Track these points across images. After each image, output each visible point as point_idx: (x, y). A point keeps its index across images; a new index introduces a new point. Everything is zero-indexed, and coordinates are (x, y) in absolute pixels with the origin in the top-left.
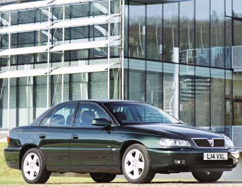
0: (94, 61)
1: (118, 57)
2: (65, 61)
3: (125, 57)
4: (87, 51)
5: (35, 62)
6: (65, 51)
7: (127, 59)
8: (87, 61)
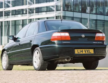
0: (50, 12)
1: (60, 10)
2: (36, 13)
3: (63, 10)
4: (46, 8)
5: (23, 14)
6: (36, 8)
7: (64, 11)
8: (46, 12)
